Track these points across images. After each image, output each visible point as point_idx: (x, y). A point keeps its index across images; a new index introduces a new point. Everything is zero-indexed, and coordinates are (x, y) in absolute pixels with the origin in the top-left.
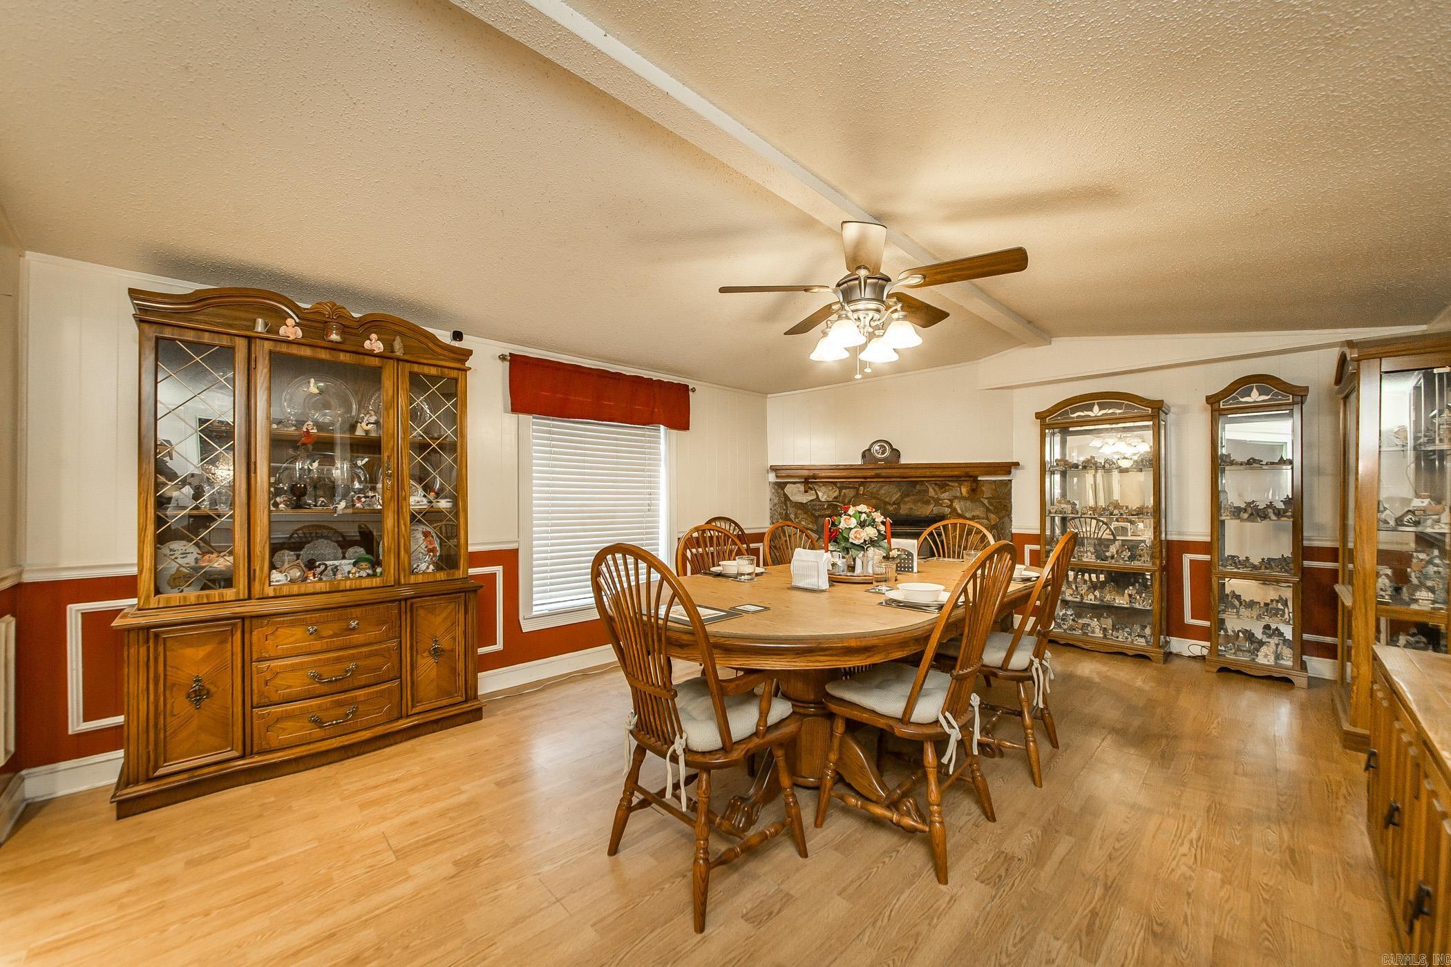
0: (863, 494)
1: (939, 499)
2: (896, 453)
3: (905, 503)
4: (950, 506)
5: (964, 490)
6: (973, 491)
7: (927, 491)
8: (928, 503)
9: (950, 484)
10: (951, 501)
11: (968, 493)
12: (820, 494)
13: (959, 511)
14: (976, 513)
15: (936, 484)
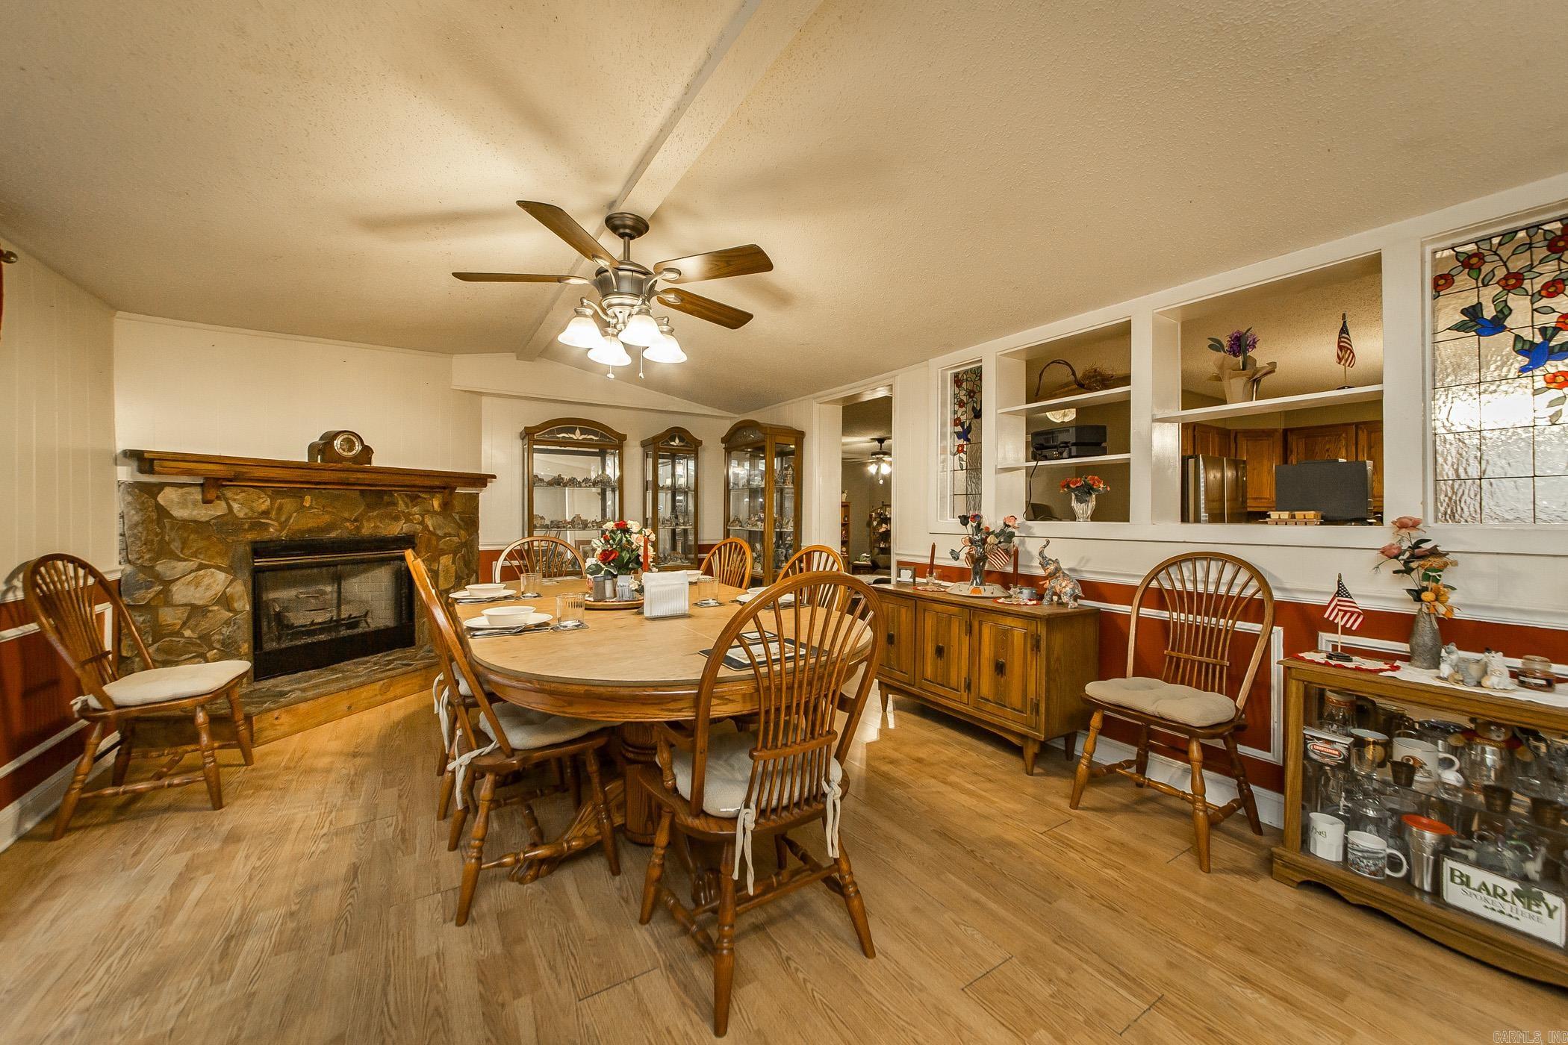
0: (311, 507)
1: (410, 514)
2: (367, 451)
3: (369, 520)
4: (422, 523)
5: (436, 504)
6: (446, 505)
7: (395, 504)
8: (396, 518)
9: (423, 495)
10: (423, 516)
11: (440, 506)
12: (236, 506)
13: (431, 529)
14: (448, 530)
15: (407, 495)
